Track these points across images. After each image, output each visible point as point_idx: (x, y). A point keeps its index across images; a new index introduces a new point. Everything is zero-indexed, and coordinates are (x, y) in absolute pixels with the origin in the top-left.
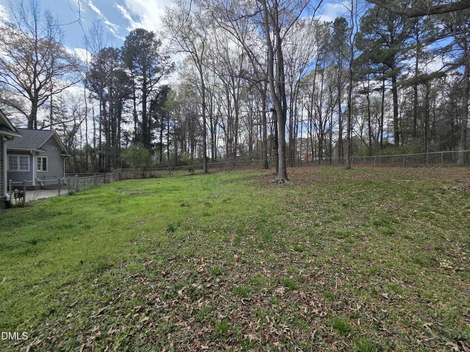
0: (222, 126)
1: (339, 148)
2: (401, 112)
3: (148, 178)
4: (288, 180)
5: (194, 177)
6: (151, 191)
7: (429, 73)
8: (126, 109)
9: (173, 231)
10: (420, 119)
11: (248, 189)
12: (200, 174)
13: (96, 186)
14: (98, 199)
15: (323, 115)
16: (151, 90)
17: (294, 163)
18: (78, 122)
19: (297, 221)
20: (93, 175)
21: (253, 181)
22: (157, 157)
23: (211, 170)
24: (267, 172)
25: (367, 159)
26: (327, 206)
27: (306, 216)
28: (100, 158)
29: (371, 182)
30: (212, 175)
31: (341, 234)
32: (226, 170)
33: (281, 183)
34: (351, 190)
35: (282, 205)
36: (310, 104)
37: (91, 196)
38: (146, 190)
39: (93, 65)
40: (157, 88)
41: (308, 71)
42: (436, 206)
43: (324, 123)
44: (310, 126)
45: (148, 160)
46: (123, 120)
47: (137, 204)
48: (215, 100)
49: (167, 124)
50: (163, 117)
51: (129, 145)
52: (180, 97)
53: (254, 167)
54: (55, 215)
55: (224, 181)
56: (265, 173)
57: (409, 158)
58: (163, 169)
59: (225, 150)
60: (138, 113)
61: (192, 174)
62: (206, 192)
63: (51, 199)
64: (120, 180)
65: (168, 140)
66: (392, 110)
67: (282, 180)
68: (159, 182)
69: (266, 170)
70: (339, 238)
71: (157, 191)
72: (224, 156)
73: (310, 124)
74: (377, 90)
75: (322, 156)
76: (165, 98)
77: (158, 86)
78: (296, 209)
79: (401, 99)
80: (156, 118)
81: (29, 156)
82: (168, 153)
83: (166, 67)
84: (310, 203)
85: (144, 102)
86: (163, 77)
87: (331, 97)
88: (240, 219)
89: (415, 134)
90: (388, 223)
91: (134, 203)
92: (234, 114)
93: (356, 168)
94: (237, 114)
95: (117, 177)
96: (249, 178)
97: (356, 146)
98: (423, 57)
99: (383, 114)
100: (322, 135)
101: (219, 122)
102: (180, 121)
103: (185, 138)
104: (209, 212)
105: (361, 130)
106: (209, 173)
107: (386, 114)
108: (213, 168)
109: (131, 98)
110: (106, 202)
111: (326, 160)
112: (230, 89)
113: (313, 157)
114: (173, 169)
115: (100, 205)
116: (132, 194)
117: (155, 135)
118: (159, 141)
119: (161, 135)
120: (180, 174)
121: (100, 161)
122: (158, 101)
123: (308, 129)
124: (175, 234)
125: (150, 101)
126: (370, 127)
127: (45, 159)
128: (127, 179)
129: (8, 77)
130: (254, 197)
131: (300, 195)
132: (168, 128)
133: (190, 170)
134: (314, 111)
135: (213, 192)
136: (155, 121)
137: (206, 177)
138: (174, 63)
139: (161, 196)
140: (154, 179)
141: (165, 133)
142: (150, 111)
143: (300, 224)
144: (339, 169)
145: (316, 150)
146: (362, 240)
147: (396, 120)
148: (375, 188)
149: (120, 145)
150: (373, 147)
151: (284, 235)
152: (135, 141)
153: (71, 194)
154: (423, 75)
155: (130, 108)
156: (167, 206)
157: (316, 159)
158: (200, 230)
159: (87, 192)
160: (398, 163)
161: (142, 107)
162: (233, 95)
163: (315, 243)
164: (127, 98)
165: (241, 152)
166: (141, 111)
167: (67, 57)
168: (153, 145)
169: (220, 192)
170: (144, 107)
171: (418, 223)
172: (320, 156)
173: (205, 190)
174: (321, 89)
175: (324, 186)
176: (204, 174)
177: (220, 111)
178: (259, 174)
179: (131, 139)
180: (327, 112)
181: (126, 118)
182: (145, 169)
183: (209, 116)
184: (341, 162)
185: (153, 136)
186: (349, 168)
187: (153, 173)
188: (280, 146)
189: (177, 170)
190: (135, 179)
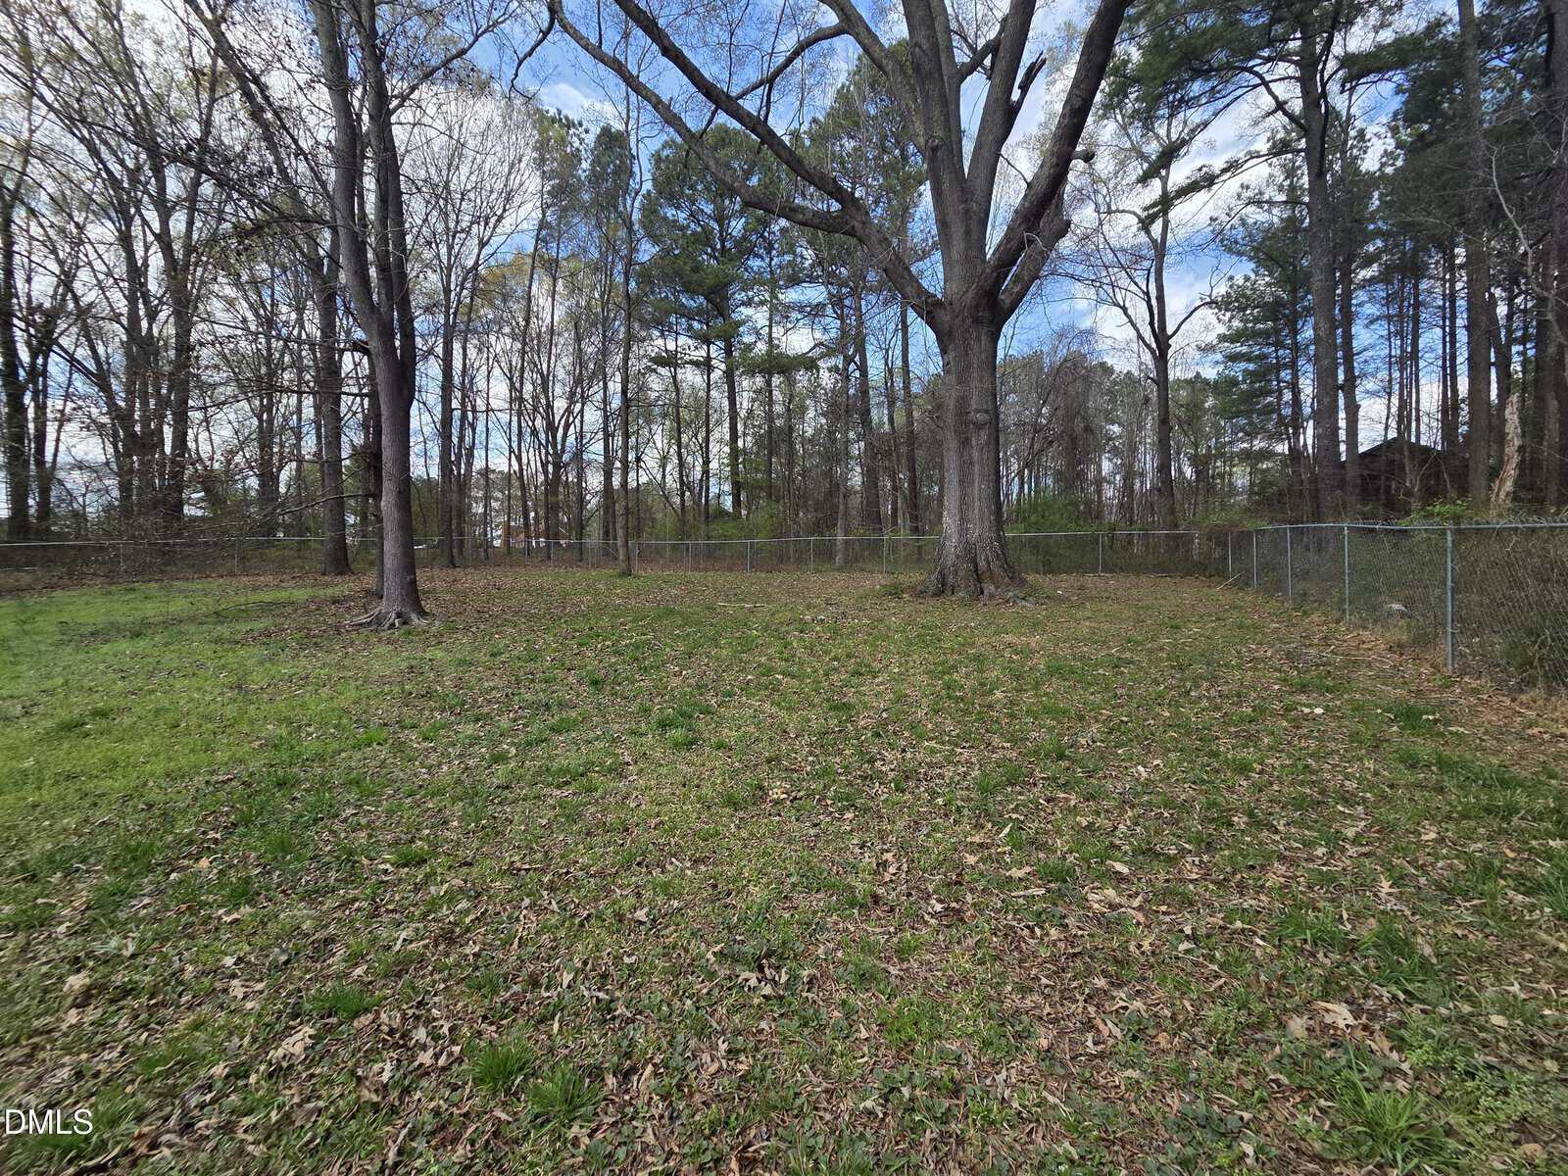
0: (91, 366)
1: (606, 512)
2: (745, 435)
4: (423, 613)
7: (791, 353)
10: (779, 455)
11: (231, 658)
15: (560, 405)
17: (461, 553)
19: (433, 759)
21: (259, 625)
24: (344, 586)
25: (674, 547)
26: (544, 691)
27: (469, 732)
29: (672, 611)
31: (566, 771)
32: (111, 577)
33: (392, 625)
34: (622, 637)
35: (381, 710)
36: (516, 360)
41: (503, 249)
42: (786, 660)
43: (561, 431)
44: (515, 429)
48: (35, 230)
53: (282, 567)
55: (90, 629)
56: (329, 592)
57: (757, 550)
66: (727, 425)
67: (399, 615)
69: (339, 579)
70: (558, 787)
73: (515, 424)
74: (696, 364)
75: (557, 536)
78: (436, 714)
79: (744, 403)
84: (493, 689)
87: (579, 353)
88: (154, 795)
89: (771, 491)
90: (691, 717)
92: (165, 326)
93: (646, 573)
94: (184, 326)
96: (242, 614)
97: (649, 510)
98: (780, 313)
99: (708, 432)
100: (557, 466)
101: (64, 341)
105: (663, 466)
107: (715, 435)
111: (569, 546)
112: (138, 203)
113: (528, 536)
123: (510, 440)
126: (681, 464)
130: (255, 692)
131: (462, 662)
134: (528, 387)
143: (440, 765)
144: (600, 578)
145: (536, 513)
146: (622, 776)
147: (735, 453)
148: (678, 627)
150: (690, 517)
151: (363, 821)
154: (781, 354)
157: (538, 543)
160: (737, 561)
162: (157, 237)
163: (477, 821)
165: (213, 498)
169: (48, 685)
171: (750, 706)
172: (552, 534)
174: (548, 320)
175: (547, 630)
177: (69, 288)
178: (300, 594)
180: (571, 398)
184: (608, 554)
186: (627, 573)
188: (388, 488)
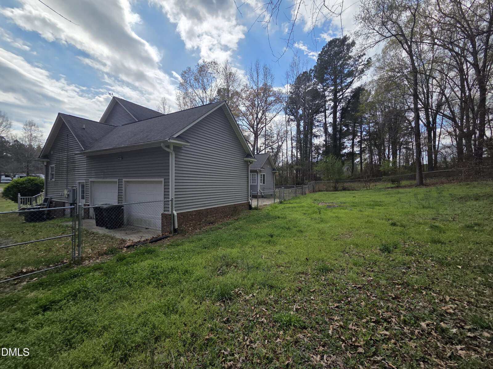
3: (341, 190)
5: (401, 190)
6: (348, 204)
8: (317, 124)
9: (389, 252)
12: (410, 186)
13: (296, 197)
14: (301, 209)
16: (342, 98)
18: (280, 143)
20: (293, 187)
22: (347, 167)
23: (428, 181)
28: (297, 172)
30: (433, 188)
37: (295, 205)
38: (341, 203)
39: (291, 93)
40: (349, 94)
45: (340, 172)
46: (314, 134)
47: (337, 217)
49: (359, 130)
50: (355, 123)
51: (319, 158)
52: (377, 94)
54: (276, 218)
55: (459, 197)
58: (357, 181)
59: (455, 150)
60: (328, 125)
61: (398, 187)
62: (426, 211)
63: (270, 205)
64: (313, 191)
65: (361, 148)
68: (354, 195)
71: (354, 205)
72: (453, 159)
76: (358, 101)
77: (350, 91)
80: (347, 126)
81: (256, 174)
82: (361, 163)
83: (359, 67)
85: (335, 113)
86: (355, 80)
91: (334, 215)
95: (311, 189)
102: (377, 123)
103: (384, 142)
104: (442, 239)
106: (426, 185)
108: (432, 178)
109: (321, 112)
110: (308, 212)
114: (370, 181)
115: (305, 214)
116: (329, 207)
117: (345, 144)
118: (351, 150)
119: (353, 142)
120: (379, 187)
121: (297, 175)
122: (350, 107)
124: (393, 256)
125: (340, 110)
127: (264, 175)
128: (320, 191)
129: (244, 122)
132: (361, 134)
133: (393, 181)
135: (441, 213)
136: (346, 129)
137: (422, 190)
138: (370, 58)
139: (361, 211)
140: (348, 192)
141: (357, 140)
142: (341, 120)
149: (312, 159)
152: (326, 153)
153: (281, 203)
155: (320, 122)
156: (372, 222)
158: (432, 260)
159: (291, 202)
161: (332, 119)
164: (317, 112)
166: (331, 123)
167: (274, 94)
168: (343, 155)
170: (335, 118)
173: (424, 207)
176: (417, 186)
179: (321, 152)
181: (317, 133)
182: (337, 181)
183: (423, 108)
185: (343, 145)
187: (346, 185)
189: (375, 181)
190: (327, 191)
